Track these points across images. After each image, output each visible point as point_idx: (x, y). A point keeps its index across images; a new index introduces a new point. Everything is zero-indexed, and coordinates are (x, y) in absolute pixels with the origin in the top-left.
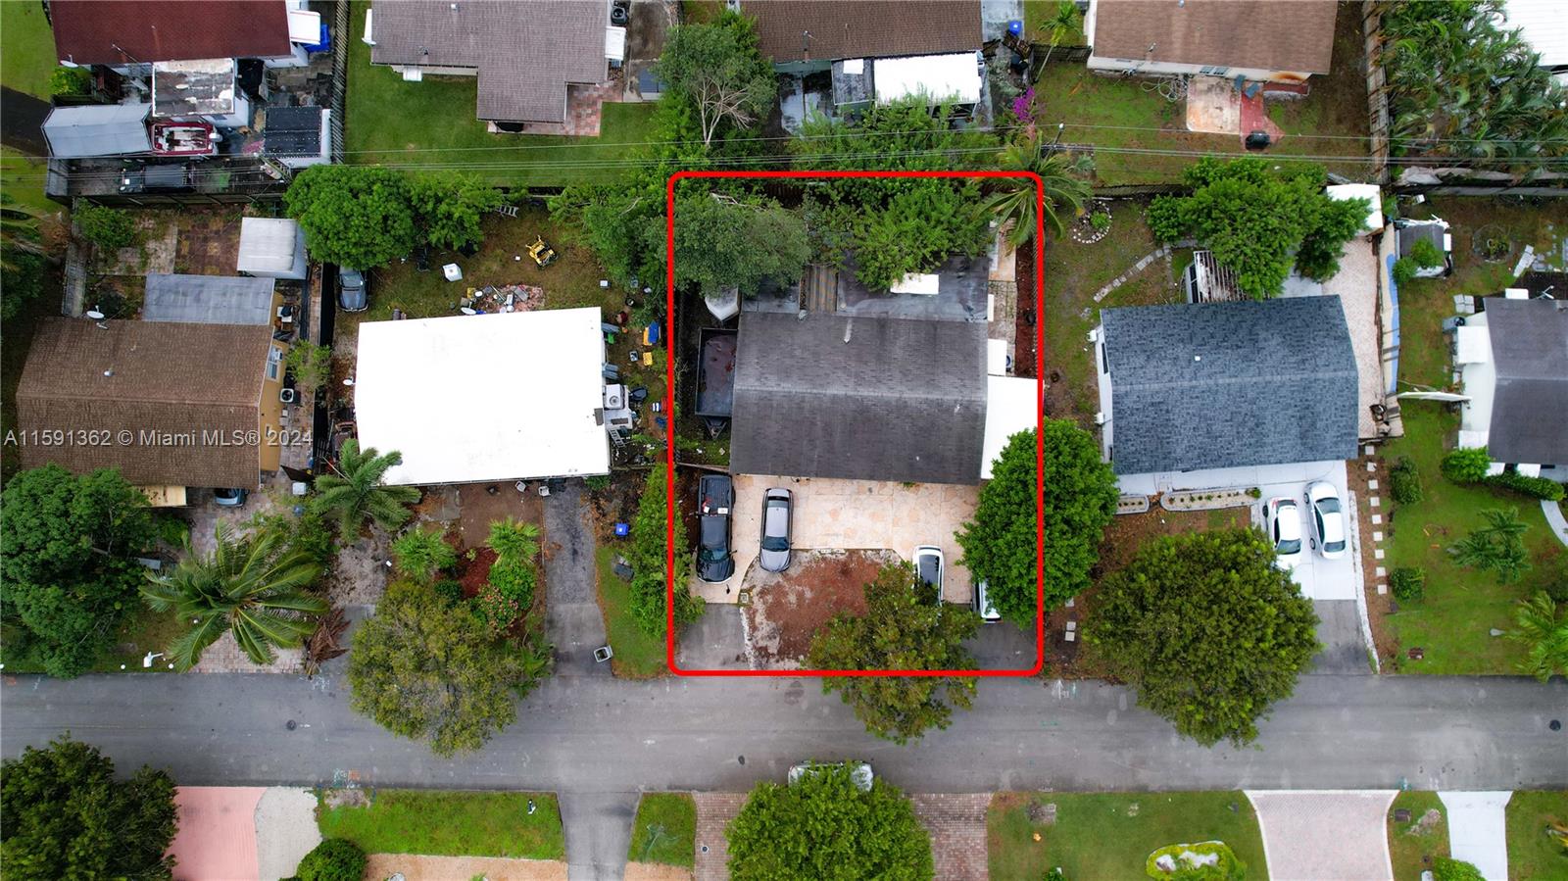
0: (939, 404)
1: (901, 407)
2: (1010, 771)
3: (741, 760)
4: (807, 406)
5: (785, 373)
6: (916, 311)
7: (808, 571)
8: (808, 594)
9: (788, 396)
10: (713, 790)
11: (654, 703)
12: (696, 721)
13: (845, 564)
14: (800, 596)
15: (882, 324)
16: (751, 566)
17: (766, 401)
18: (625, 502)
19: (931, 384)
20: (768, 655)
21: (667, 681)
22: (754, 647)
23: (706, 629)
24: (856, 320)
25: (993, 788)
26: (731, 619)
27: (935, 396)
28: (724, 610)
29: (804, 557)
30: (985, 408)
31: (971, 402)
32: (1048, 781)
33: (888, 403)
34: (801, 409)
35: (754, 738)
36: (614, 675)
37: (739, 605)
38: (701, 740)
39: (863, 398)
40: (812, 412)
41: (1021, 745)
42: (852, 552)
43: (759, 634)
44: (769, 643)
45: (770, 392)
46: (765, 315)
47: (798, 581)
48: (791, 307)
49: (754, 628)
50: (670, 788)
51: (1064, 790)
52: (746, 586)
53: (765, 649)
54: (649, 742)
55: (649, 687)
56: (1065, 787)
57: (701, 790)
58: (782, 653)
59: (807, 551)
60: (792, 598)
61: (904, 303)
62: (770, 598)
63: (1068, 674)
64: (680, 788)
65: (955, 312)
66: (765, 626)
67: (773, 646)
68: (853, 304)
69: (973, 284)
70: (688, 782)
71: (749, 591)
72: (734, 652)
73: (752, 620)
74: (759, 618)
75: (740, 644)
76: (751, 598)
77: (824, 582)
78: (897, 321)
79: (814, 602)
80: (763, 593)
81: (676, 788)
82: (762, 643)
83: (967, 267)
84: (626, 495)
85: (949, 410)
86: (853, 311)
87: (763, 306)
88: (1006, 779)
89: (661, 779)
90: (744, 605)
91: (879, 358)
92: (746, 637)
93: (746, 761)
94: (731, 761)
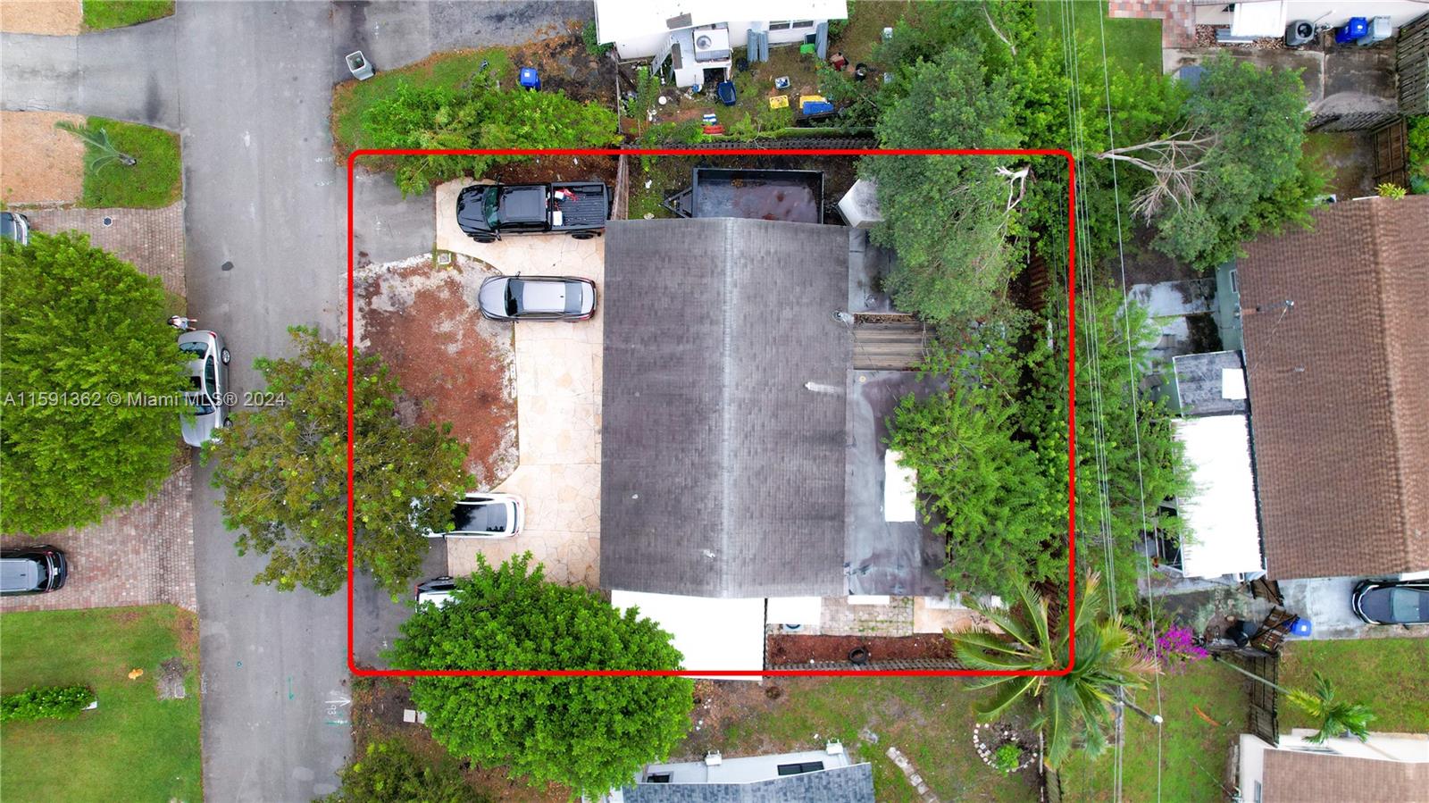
0: (715, 527)
1: (708, 470)
2: (227, 635)
3: (228, 266)
4: (706, 328)
5: (753, 295)
6: (859, 488)
7: (485, 346)
8: (452, 349)
9: (719, 301)
10: (188, 230)
11: (301, 142)
12: (277, 202)
13: (496, 399)
14: (450, 337)
15: (836, 439)
16: (489, 267)
17: (709, 268)
18: (572, 83)
19: (746, 514)
20: (368, 296)
21: (330, 159)
22: (379, 277)
23: (402, 207)
24: (842, 399)
25: (203, 613)
26: (416, 242)
27: (727, 520)
28: (426, 231)
29: (503, 341)
30: (711, 594)
31: (719, 573)
32: (215, 686)
33: (713, 449)
34: (701, 319)
35: (257, 282)
36: (335, 85)
37: (435, 252)
38: (253, 210)
39: (719, 412)
40: (697, 337)
41: (261, 650)
42: (513, 408)
43: (396, 282)
44: (385, 297)
45: (723, 273)
46: (844, 263)
47: (470, 333)
48: (859, 301)
49: (405, 274)
50: (188, 170)
51: (204, 709)
52: (461, 260)
53: (377, 292)
54: (247, 138)
55: (320, 134)
56: (207, 710)
57: (187, 213)
58: (373, 316)
59: (513, 344)
60: (446, 326)
61: (870, 471)
62: (445, 295)
63: (359, 713)
64: (188, 184)
65: (859, 547)
66: (407, 290)
67: (381, 303)
68: (866, 395)
69: (903, 574)
70: (196, 195)
71: (454, 264)
72: (370, 248)
73: (414, 271)
74: (418, 282)
75: (383, 257)
76: (444, 268)
77: (469, 370)
78: (841, 461)
79: (442, 358)
80: (452, 285)
81: (188, 178)
82: (384, 287)
83: (929, 563)
84: (582, 84)
85: (706, 541)
86: (855, 395)
87: (857, 260)
88: (214, 628)
89: (197, 158)
90: (435, 259)
91: (783, 435)
92: (392, 265)
93: (226, 273)
94: (226, 253)
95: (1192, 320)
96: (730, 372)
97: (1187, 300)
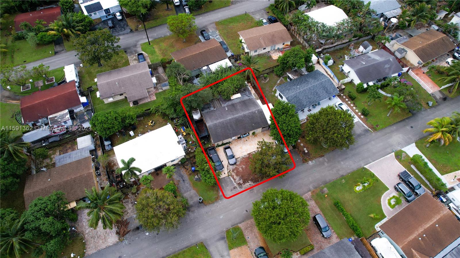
0: (252, 112)
1: (245, 116)
2: (311, 185)
3: (247, 211)
4: (224, 123)
5: (217, 119)
6: (238, 101)
7: (241, 162)
8: (244, 167)
9: (220, 123)
10: (243, 222)
11: (218, 207)
12: (231, 207)
13: (249, 157)
14: (242, 168)
15: (233, 105)
16: (228, 166)
17: (215, 125)
19: (248, 110)
20: (241, 184)
21: (219, 200)
22: (237, 184)
23: (223, 184)
24: (227, 106)
25: (310, 190)
26: (228, 180)
27: (250, 111)
28: (226, 179)
29: (239, 159)
30: (262, 110)
31: (258, 110)
32: (321, 184)
33: (241, 116)
35: (247, 204)
36: (205, 205)
37: (229, 176)
38: (234, 211)
39: (236, 117)
40: (226, 124)
41: (310, 178)
42: (249, 154)
43: (237, 181)
45: (215, 123)
46: (207, 112)
47: (240, 165)
48: (212, 109)
49: (235, 180)
50: (232, 226)
51: (325, 184)
52: (228, 171)
54: (221, 217)
55: (215, 204)
56: (325, 183)
57: (240, 223)
58: (244, 182)
59: (239, 158)
60: (241, 169)
61: (235, 100)
62: (235, 171)
63: (311, 159)
64: (234, 225)
65: (246, 98)
66: (237, 178)
67: (241, 182)
68: (225, 104)
69: (247, 92)
70: (236, 223)
71: (230, 172)
72: (232, 187)
73: (233, 178)
74: (235, 177)
75: (233, 185)
77: (246, 163)
78: (236, 103)
79: (246, 168)
80: (233, 171)
81: (233, 226)
83: (245, 90)
85: (255, 113)
86: (225, 105)
87: (206, 111)
88: (311, 187)
89: (228, 225)
91: (235, 110)
92: (234, 183)
94: (244, 213)
95: (197, 78)
96: (230, 117)
97: (194, 79)
